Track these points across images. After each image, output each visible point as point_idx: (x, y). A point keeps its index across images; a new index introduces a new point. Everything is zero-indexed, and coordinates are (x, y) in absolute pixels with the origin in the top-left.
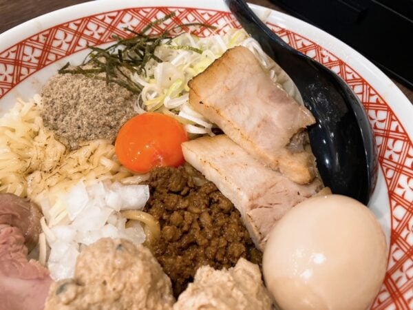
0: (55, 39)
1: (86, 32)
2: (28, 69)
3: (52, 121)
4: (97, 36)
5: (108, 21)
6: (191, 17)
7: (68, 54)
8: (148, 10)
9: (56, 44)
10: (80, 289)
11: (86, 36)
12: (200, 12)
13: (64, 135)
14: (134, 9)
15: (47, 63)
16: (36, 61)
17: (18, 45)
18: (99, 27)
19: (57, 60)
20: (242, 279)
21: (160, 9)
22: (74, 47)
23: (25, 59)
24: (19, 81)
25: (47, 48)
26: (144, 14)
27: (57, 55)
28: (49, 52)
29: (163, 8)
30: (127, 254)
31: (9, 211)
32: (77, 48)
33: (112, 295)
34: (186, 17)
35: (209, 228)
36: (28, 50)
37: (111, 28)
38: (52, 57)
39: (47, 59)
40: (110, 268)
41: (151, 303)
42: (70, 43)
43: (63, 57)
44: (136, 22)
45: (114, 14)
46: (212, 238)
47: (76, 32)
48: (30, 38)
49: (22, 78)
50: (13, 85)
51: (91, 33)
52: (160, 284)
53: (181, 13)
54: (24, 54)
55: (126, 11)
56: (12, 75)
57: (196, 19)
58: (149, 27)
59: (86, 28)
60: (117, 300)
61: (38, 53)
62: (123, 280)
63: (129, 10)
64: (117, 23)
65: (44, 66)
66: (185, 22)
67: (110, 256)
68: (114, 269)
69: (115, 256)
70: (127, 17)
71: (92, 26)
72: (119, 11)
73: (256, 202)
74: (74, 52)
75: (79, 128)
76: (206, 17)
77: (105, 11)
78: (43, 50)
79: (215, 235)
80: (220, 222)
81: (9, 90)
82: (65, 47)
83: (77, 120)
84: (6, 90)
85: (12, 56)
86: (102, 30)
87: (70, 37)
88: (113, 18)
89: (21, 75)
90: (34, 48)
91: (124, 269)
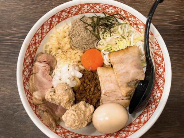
0: (83, 7)
1: (95, 8)
2: (71, 15)
3: (71, 35)
4: (98, 10)
5: (104, 7)
6: (132, 19)
7: (86, 12)
8: (119, 9)
9: (83, 9)
10: (54, 94)
11: (94, 9)
12: (137, 19)
13: (72, 42)
14: (114, 7)
15: (78, 14)
16: (75, 13)
17: (71, 7)
18: (100, 7)
19: (82, 13)
20: (87, 111)
21: (124, 11)
22: (89, 11)
23: (72, 11)
24: (67, 18)
25: (80, 10)
26: (117, 10)
27: (82, 12)
28: (80, 11)
29: (125, 11)
30: (66, 93)
31: (49, 61)
32: (90, 12)
33: (59, 99)
34: (131, 18)
35: (91, 92)
36: (74, 9)
37: (104, 9)
38: (80, 12)
39: (79, 13)
40: (61, 94)
41: (67, 104)
42: (88, 10)
43: (84, 13)
44: (113, 11)
45: (107, 6)
46: (91, 94)
47: (91, 7)
48: (76, 6)
49: (68, 17)
50: (65, 19)
51: (96, 8)
52: (71, 100)
53: (130, 15)
54: (72, 10)
55: (111, 6)
56: (66, 16)
57: (134, 20)
58: (117, 14)
59: (95, 7)
60: (60, 100)
61: (76, 10)
62: (63, 97)
63: (113, 6)
64: (106, 9)
65: (77, 14)
66: (130, 19)
67: (63, 91)
68: (62, 94)
69: (64, 92)
70: (111, 8)
71: (98, 7)
72: (109, 5)
73: (106, 94)
74: (88, 13)
75: (76, 44)
76: (138, 22)
77: (104, 3)
78: (78, 10)
79: (92, 94)
80: (95, 92)
81: (64, 20)
82: (86, 10)
83: (77, 41)
84: (62, 20)
85: (68, 10)
86: (100, 9)
87: (89, 8)
88: (106, 7)
89: (69, 16)
90: (76, 9)
91: (64, 96)
